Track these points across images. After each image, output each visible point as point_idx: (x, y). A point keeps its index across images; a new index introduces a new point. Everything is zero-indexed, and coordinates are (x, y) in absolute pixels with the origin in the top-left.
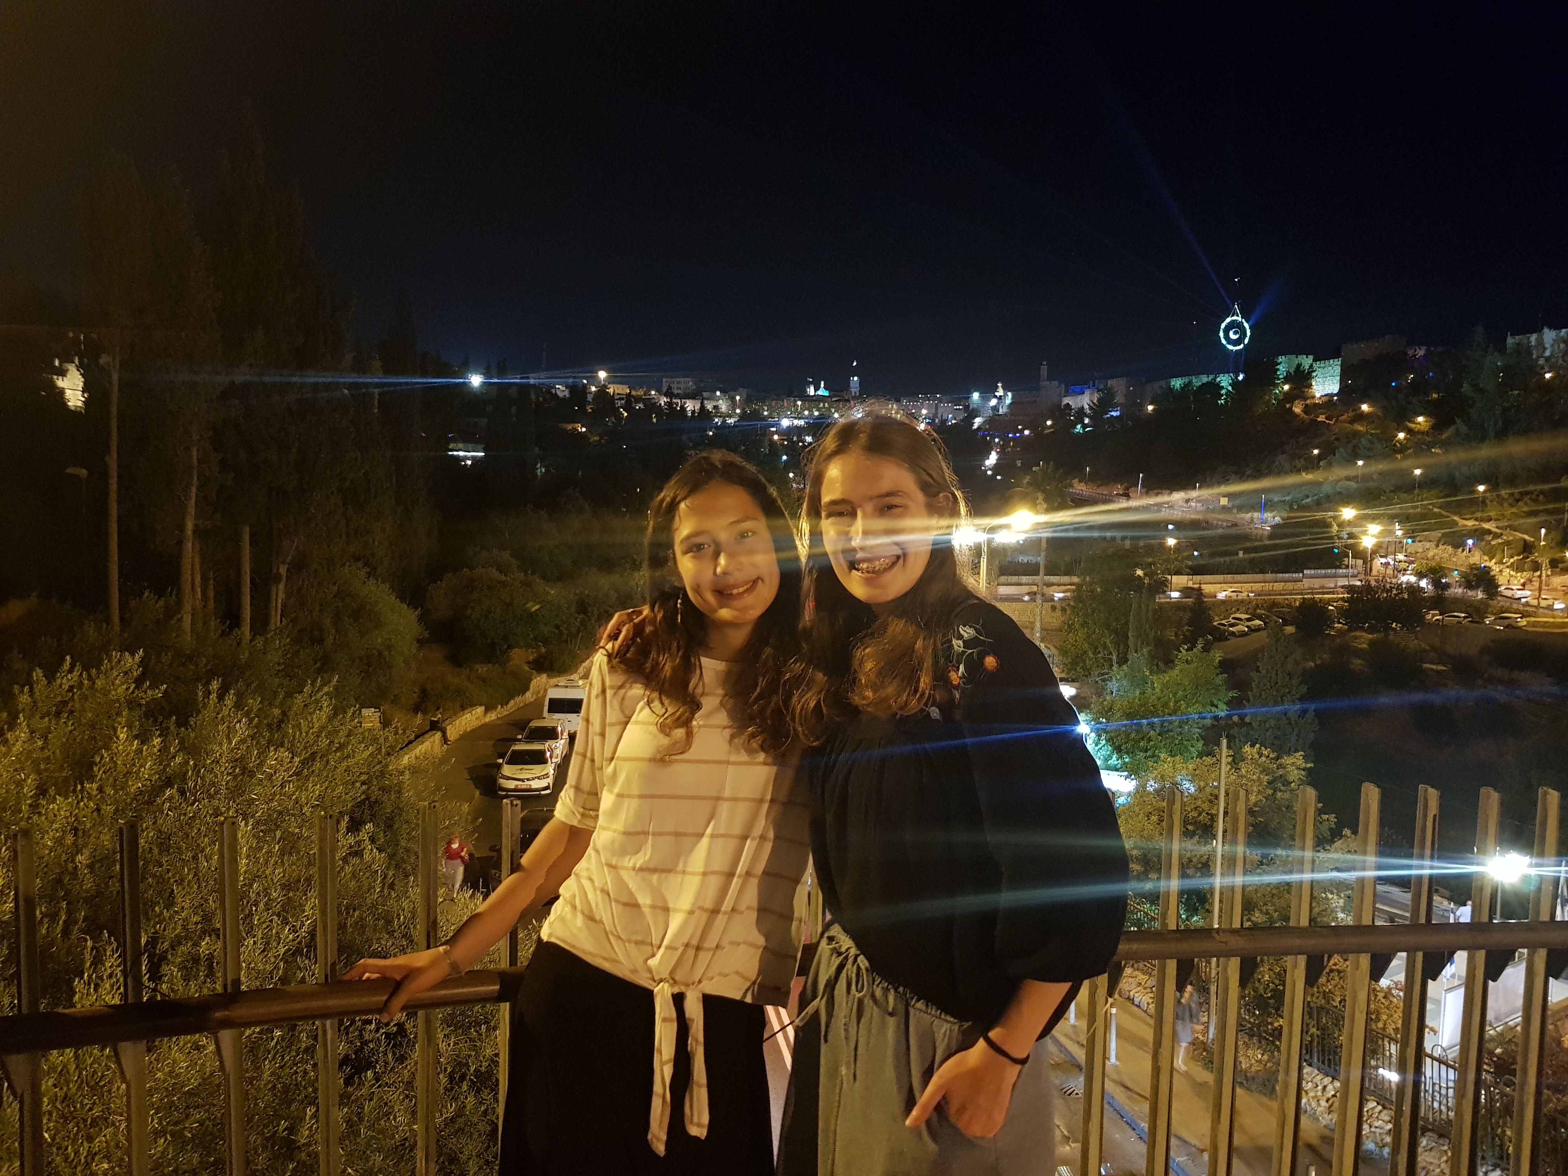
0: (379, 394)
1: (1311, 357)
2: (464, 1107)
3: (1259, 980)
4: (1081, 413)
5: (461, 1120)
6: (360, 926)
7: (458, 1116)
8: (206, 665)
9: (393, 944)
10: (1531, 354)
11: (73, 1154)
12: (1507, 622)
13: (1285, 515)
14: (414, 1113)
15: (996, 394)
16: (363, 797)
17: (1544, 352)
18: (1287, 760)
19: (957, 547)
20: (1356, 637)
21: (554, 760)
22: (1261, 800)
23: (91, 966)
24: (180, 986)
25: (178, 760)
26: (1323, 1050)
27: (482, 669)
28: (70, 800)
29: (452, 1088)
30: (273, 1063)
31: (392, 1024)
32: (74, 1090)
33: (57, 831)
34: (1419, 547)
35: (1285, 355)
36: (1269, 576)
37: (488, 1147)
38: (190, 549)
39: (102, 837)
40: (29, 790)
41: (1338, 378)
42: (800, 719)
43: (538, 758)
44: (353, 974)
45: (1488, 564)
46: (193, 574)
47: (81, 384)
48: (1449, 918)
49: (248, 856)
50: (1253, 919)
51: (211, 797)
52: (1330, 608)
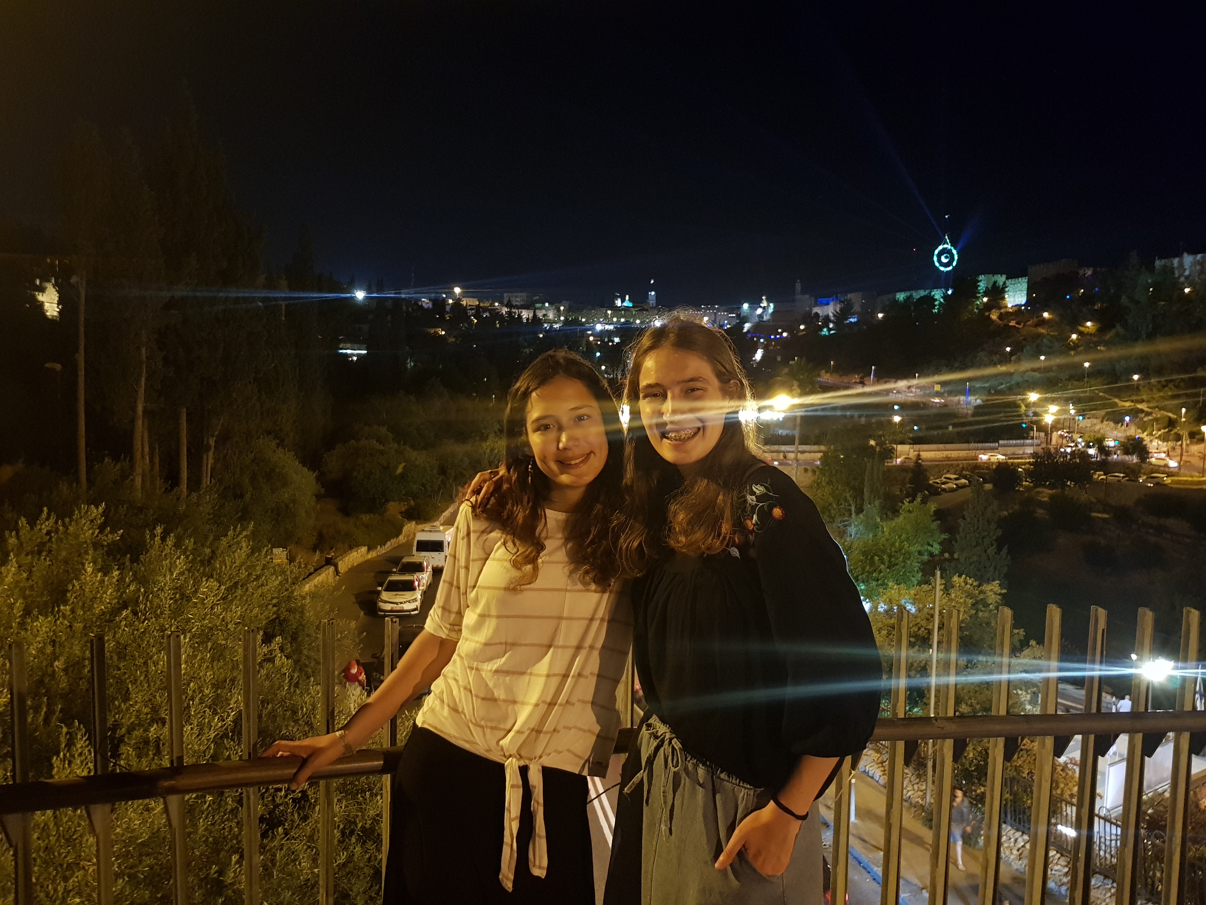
0: (286, 306)
1: (1004, 277)
2: (353, 855)
3: (965, 757)
4: (827, 320)
5: (351, 865)
6: (273, 716)
7: (348, 862)
8: (153, 515)
9: (298, 729)
10: (1173, 273)
11: (52, 891)
12: (1156, 480)
13: (985, 398)
14: (315, 860)
15: (762, 305)
16: (274, 616)
17: (1184, 272)
18: (986, 587)
19: (743, 422)
20: (1040, 493)
21: (421, 588)
22: (966, 619)
23: (65, 747)
24: (134, 762)
25: (132, 588)
26: (1015, 811)
27: (366, 518)
28: (49, 619)
29: (343, 841)
30: (206, 821)
31: (298, 791)
32: (53, 842)
33: (39, 643)
34: (1087, 423)
35: (983, 274)
36: (972, 445)
37: (372, 886)
38: (140, 425)
39: (74, 648)
40: (18, 612)
41: (1025, 292)
42: (626, 555)
43: (409, 587)
44: (269, 753)
45: (1141, 436)
46: (142, 445)
47: (57, 299)
48: (1112, 709)
49: (186, 662)
50: (960, 710)
51: (157, 617)
52: (1020, 470)
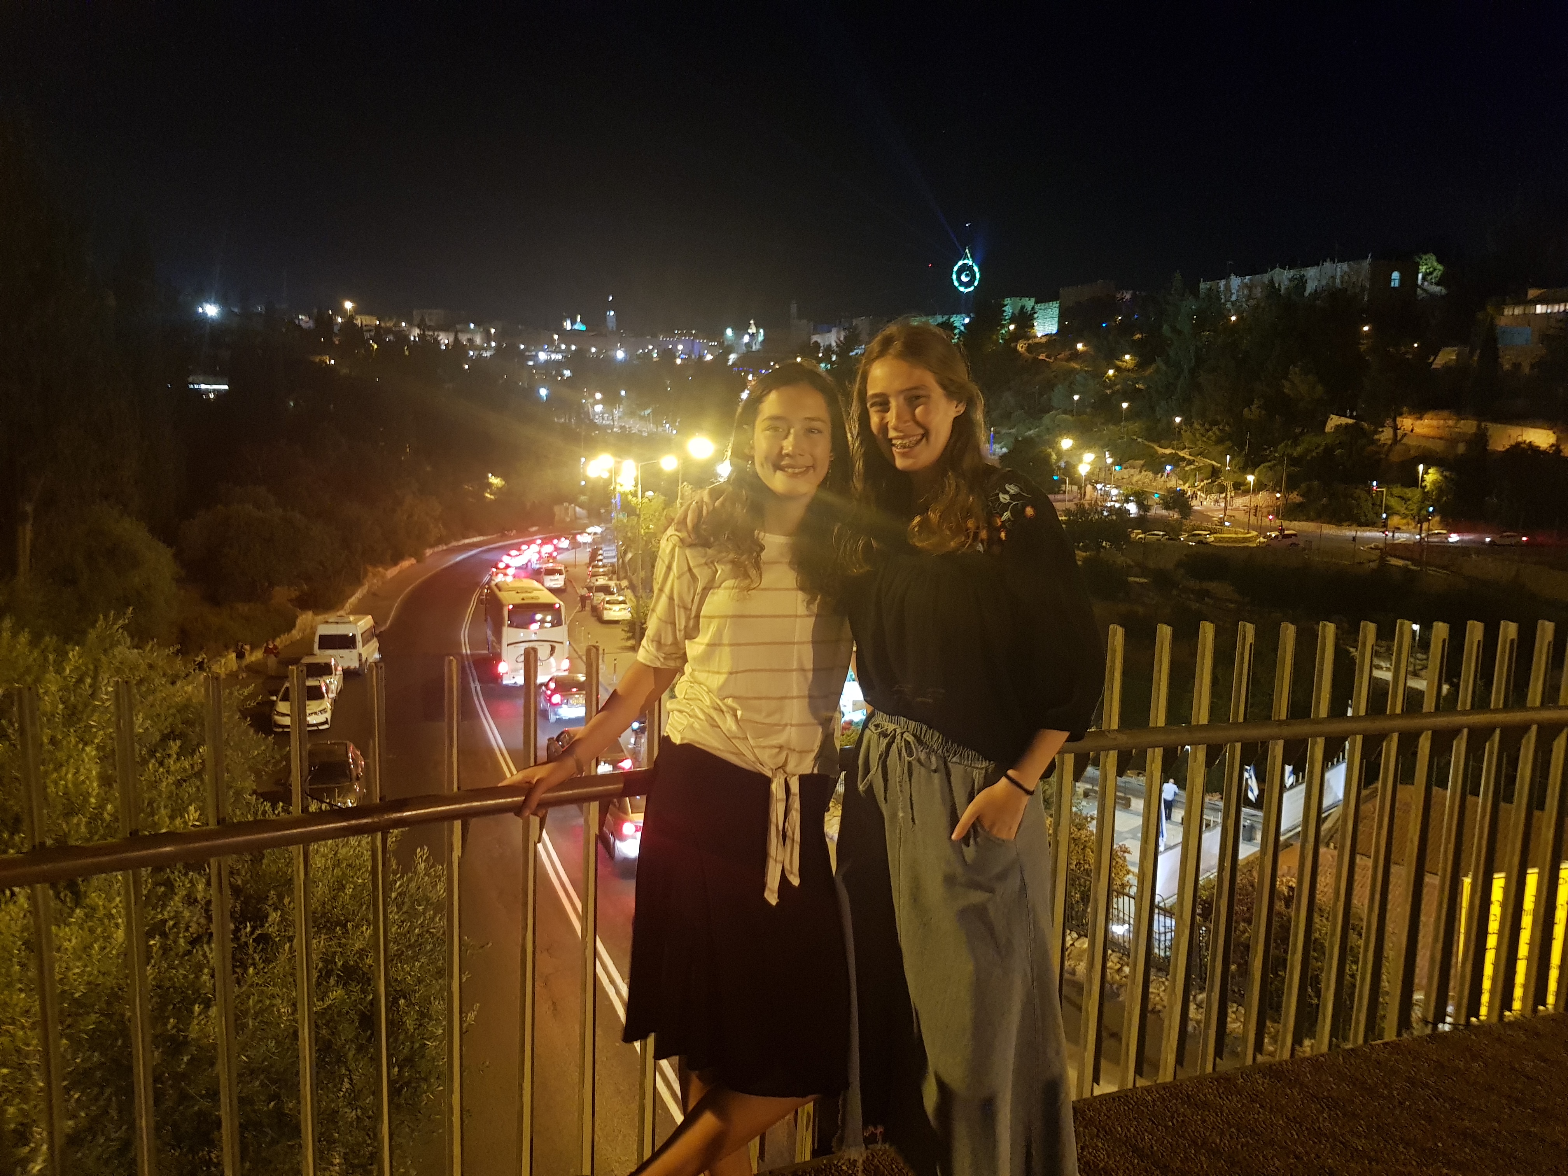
1: (1033, 300)
4: (828, 350)
10: (1219, 299)
12: (1198, 538)
13: (1011, 446)
15: (749, 331)
17: (1231, 297)
21: (330, 695)
27: (243, 608)
34: (1126, 473)
35: (1010, 297)
41: (1056, 319)
43: (314, 694)
